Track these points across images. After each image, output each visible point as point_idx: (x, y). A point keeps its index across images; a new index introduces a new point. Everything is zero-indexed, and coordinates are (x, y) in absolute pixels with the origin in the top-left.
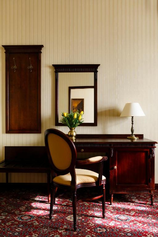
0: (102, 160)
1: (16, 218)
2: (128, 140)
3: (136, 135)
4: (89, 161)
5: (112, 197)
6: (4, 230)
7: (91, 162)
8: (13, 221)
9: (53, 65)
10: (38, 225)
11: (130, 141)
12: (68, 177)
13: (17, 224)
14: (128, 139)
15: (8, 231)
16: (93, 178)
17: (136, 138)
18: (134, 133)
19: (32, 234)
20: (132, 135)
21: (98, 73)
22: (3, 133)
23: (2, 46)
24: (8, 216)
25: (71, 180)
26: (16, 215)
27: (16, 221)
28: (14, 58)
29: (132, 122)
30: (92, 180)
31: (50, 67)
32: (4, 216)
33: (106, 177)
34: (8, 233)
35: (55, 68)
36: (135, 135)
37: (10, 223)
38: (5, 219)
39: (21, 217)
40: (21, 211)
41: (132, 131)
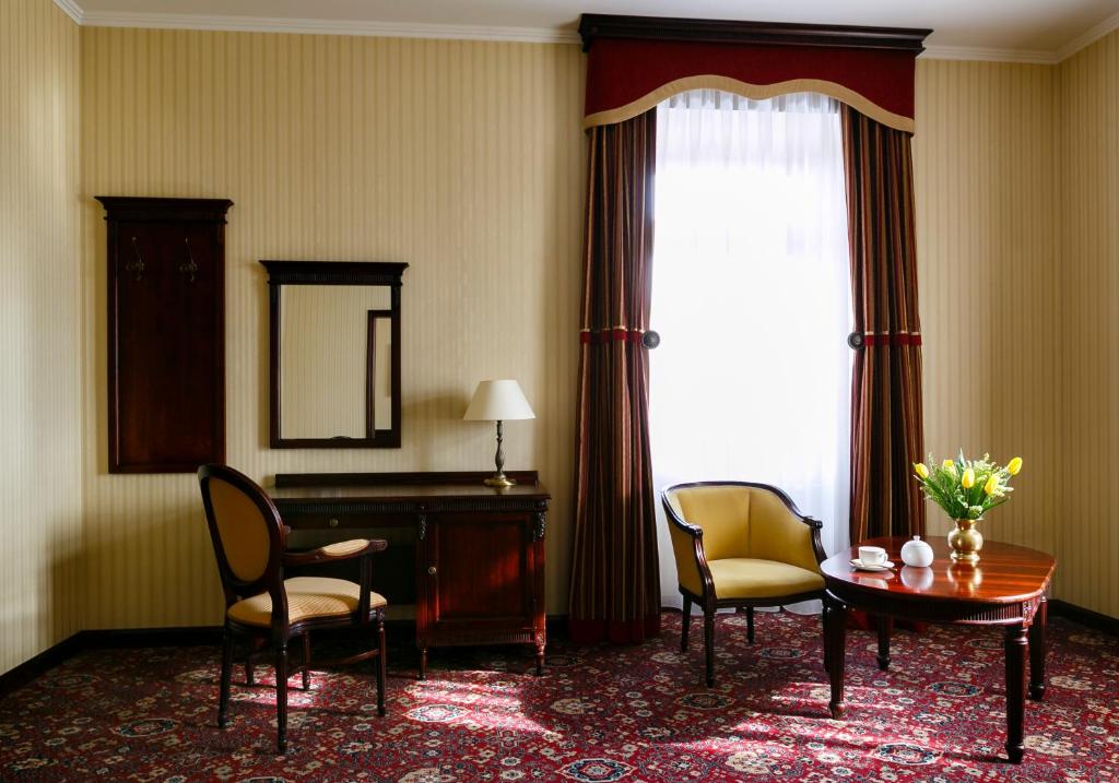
0: (366, 549)
1: (116, 730)
2: (485, 488)
3: (509, 475)
4: (322, 554)
5: (425, 658)
6: (67, 763)
7: (330, 557)
8: (102, 739)
9: (264, 263)
10: (177, 745)
11: (490, 492)
12: (264, 603)
13: (112, 746)
14: (486, 485)
15: (77, 765)
16: (343, 604)
17: (508, 484)
18: (505, 468)
19: (151, 769)
20: (498, 473)
21: (403, 289)
22: (100, 472)
23: (97, 198)
24: (91, 724)
25: (270, 610)
26: (117, 722)
27: (112, 737)
28: (134, 239)
29: (499, 435)
30: (341, 608)
31: (253, 266)
32: (79, 726)
33: (385, 597)
34: (79, 770)
35: (268, 272)
36: (505, 473)
37: (92, 745)
38: (81, 733)
39: (133, 726)
40: (137, 710)
41: (499, 463)
